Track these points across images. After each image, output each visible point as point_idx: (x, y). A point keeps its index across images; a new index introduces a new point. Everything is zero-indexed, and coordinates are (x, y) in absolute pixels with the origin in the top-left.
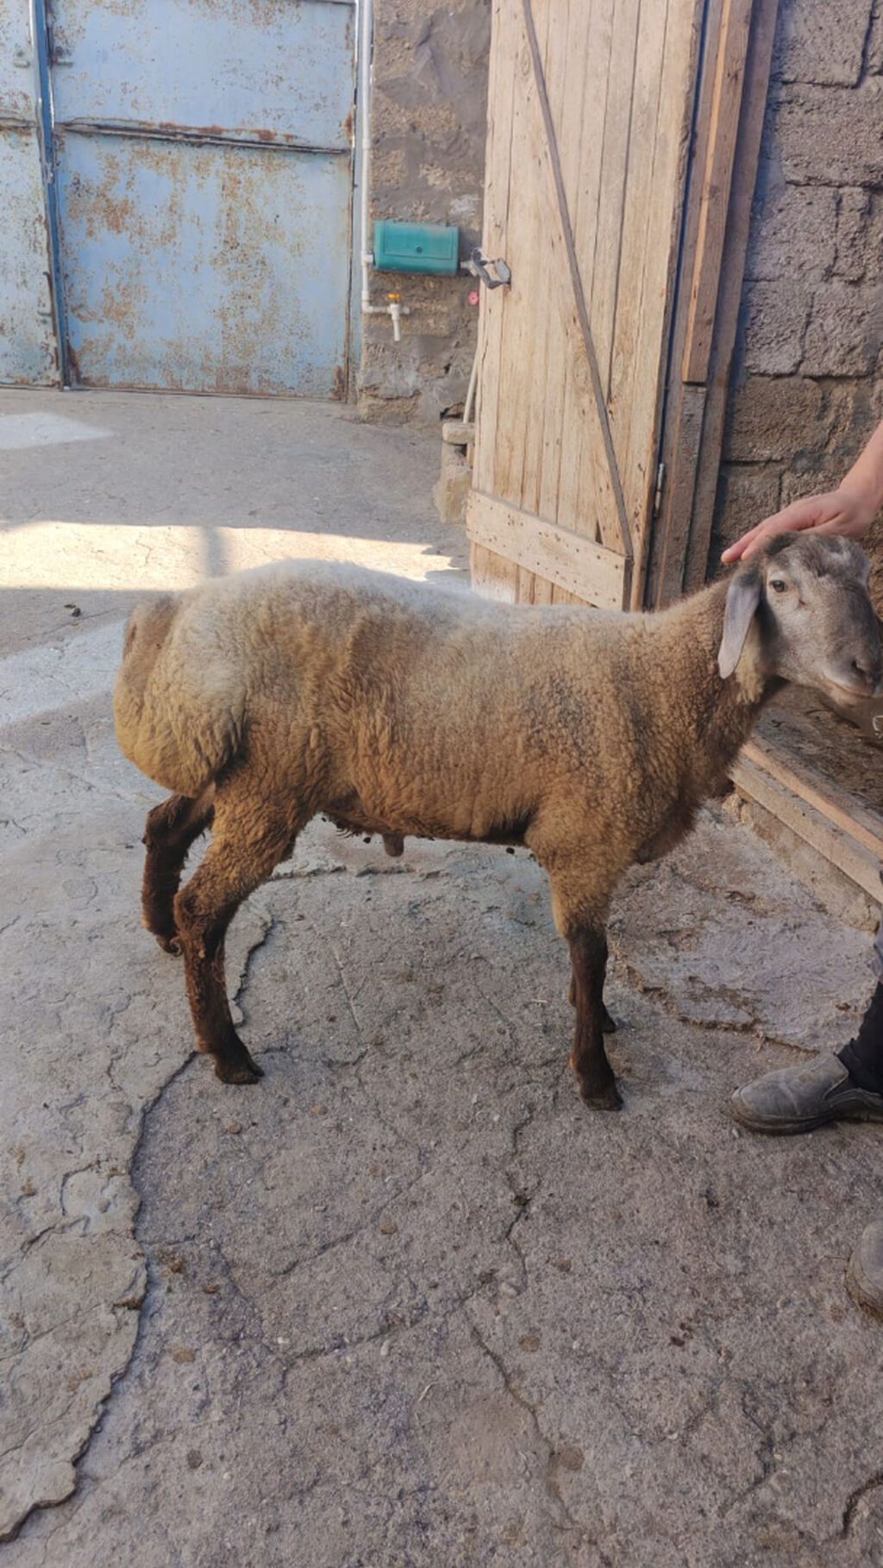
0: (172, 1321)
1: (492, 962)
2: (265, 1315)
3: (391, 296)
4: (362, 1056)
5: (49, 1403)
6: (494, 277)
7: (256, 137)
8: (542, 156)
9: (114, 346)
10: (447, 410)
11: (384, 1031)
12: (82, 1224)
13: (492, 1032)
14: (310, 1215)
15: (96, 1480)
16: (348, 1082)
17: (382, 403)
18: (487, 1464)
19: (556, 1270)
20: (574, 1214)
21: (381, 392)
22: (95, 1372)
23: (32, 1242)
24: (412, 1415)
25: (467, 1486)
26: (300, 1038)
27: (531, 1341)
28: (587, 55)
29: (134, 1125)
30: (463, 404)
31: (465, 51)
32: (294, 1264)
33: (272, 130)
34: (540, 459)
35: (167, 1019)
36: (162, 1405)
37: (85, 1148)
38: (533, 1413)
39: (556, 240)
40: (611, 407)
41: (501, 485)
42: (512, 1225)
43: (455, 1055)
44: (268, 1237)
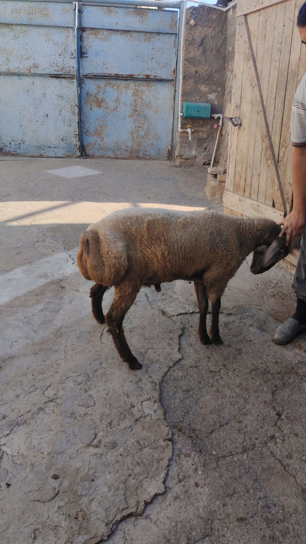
0: (181, 445)
1: (254, 342)
2: (207, 445)
3: (188, 126)
4: (220, 369)
5: (153, 466)
6: (236, 123)
7: (144, 77)
8: (254, 85)
9: (97, 144)
10: (205, 162)
11: (226, 362)
12: (150, 416)
13: (259, 363)
14: (215, 416)
15: (170, 488)
16: (217, 377)
17: (184, 160)
18: (283, 491)
19: (294, 435)
20: (296, 419)
21: (184, 157)
22: (163, 458)
23: (137, 420)
24: (257, 476)
25: (279, 497)
26: (200, 363)
27: (290, 456)
28: (272, 54)
29: (158, 387)
30: (210, 160)
31: (214, 47)
32: (213, 431)
33: (149, 74)
34: (251, 180)
35: (160, 356)
36: (184, 469)
37: (145, 394)
38: (295, 477)
39: (259, 111)
40: (279, 164)
41: (236, 188)
42: (277, 421)
43: (249, 370)
44: (203, 422)
